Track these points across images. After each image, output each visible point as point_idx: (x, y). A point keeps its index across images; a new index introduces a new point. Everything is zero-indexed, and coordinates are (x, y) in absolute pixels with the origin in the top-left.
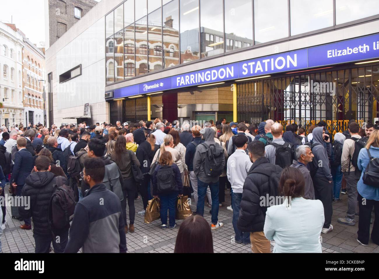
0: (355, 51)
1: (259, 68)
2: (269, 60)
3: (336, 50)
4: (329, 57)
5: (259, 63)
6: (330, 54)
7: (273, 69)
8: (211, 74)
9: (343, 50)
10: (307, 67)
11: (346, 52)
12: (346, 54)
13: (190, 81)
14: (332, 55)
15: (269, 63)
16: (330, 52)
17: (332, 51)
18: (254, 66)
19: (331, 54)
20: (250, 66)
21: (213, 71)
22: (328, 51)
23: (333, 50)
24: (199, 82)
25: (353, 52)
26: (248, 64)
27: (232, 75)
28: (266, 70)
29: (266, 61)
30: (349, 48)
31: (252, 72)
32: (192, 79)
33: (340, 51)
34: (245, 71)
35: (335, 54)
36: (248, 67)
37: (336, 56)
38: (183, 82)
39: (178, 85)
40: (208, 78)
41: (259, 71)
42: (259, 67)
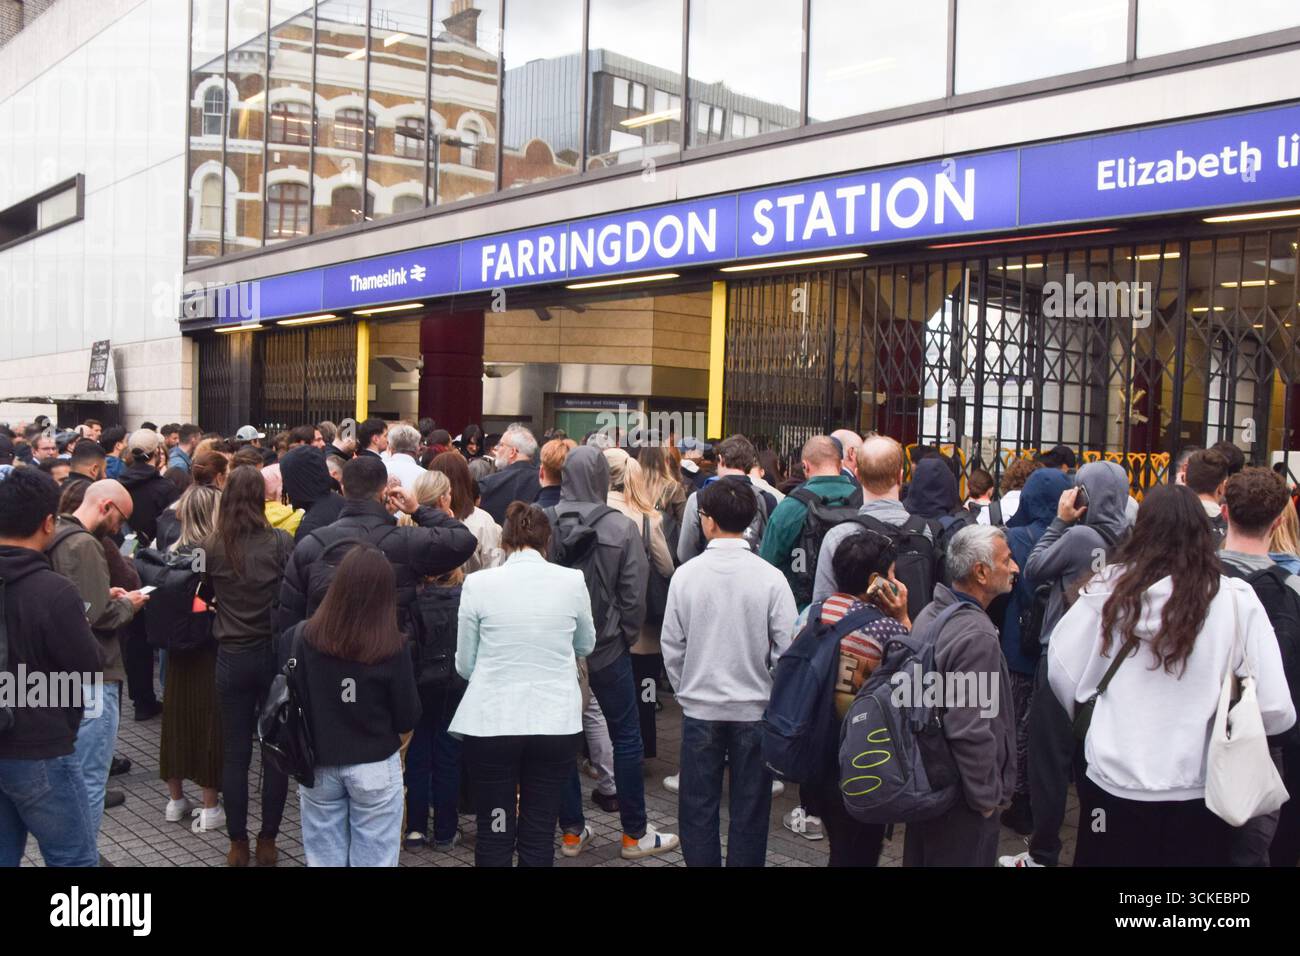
0: (1208, 170)
1: (820, 220)
2: (860, 190)
3: (1132, 160)
4: (1102, 186)
5: (820, 199)
6: (1110, 174)
7: (875, 226)
8: (622, 238)
9: (1160, 164)
10: (1014, 225)
11: (1169, 169)
12: (1169, 178)
13: (534, 261)
14: (1114, 179)
15: (863, 203)
16: (1107, 169)
17: (1117, 163)
18: (802, 213)
19: (1111, 176)
20: (784, 209)
21: (632, 226)
22: (1102, 165)
23: (1121, 162)
24: (573, 266)
25: (1197, 174)
26: (775, 203)
27: (711, 245)
28: (850, 229)
29: (849, 193)
30: (1184, 156)
31: (790, 237)
32: (545, 256)
33: (1148, 167)
34: (763, 231)
35: (1126, 179)
36: (778, 215)
37: (1132, 183)
38: (509, 268)
39: (484, 278)
40: (609, 253)
41: (820, 233)
42: (820, 216)
